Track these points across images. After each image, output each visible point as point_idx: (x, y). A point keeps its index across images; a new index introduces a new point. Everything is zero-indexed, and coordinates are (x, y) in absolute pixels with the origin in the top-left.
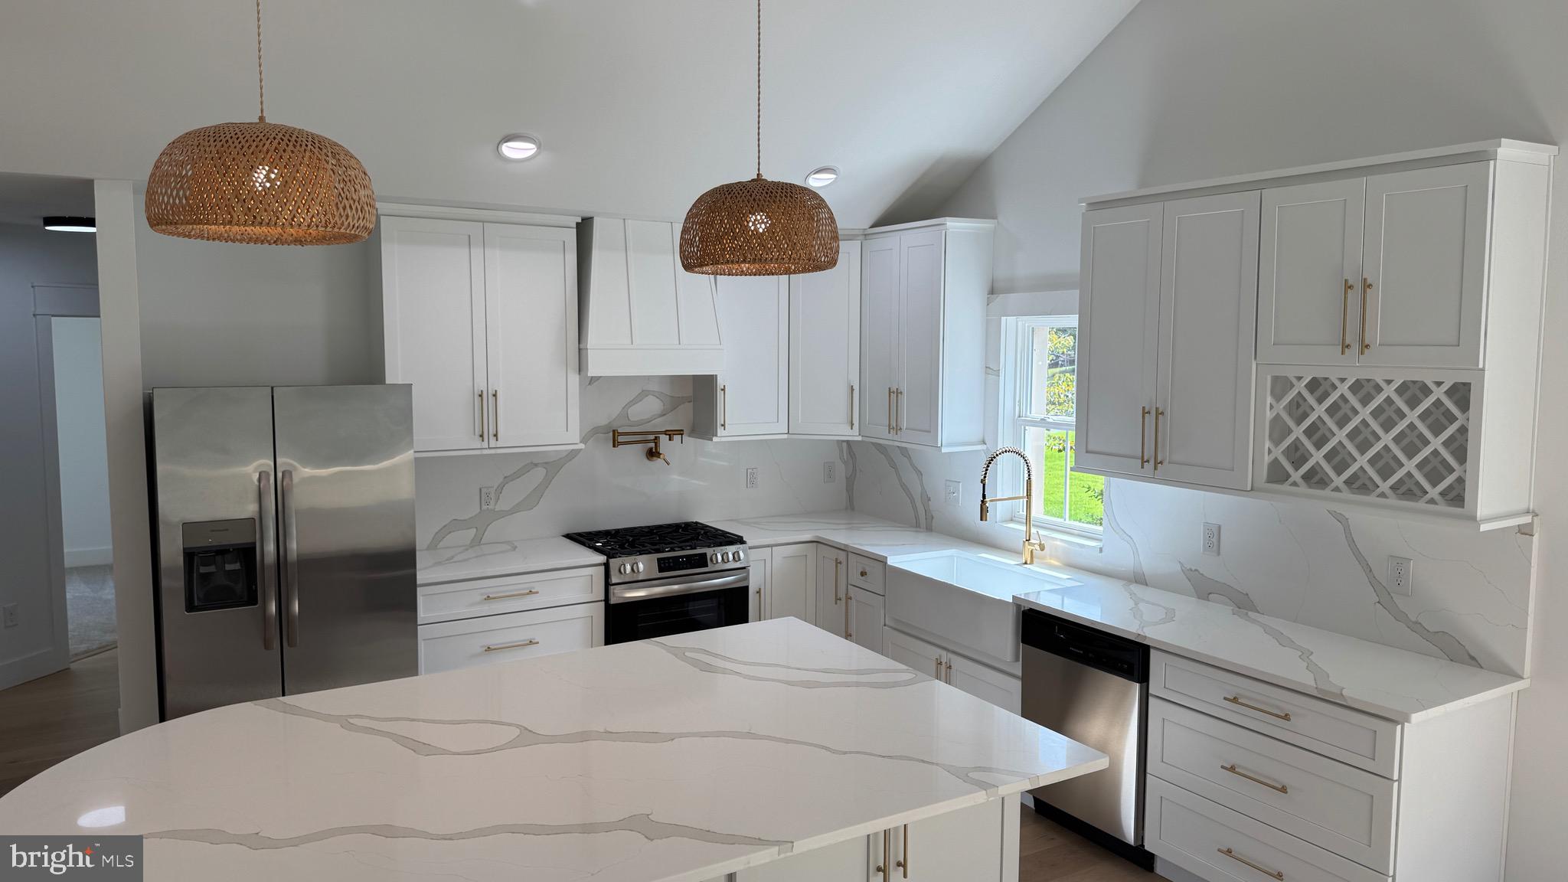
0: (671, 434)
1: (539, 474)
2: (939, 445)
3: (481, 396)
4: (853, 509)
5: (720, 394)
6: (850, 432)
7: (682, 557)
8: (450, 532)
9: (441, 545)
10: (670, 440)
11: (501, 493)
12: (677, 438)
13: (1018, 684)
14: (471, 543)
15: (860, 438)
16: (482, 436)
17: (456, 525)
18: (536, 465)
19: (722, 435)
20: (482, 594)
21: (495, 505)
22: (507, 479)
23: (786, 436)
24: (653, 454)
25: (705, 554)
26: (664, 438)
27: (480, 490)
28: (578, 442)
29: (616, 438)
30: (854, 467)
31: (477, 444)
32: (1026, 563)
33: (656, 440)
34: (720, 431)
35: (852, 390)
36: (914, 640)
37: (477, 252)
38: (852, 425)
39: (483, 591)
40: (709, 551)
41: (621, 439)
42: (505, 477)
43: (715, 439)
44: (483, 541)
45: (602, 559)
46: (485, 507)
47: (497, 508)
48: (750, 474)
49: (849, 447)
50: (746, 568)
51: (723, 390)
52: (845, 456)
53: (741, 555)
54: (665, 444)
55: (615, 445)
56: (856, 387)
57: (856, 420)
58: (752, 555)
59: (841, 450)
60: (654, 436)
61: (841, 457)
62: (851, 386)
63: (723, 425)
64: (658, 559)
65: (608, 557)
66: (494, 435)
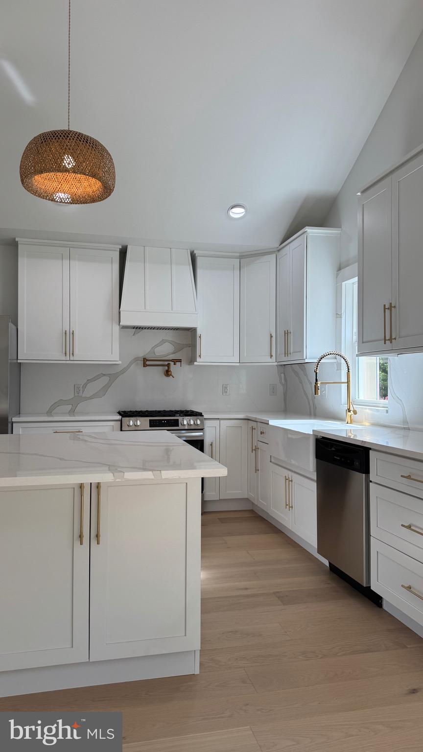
0: (175, 361)
1: (106, 380)
2: (305, 358)
3: (66, 333)
4: (286, 411)
5: (198, 338)
6: (271, 360)
7: (164, 420)
8: (58, 406)
9: (54, 412)
10: (174, 364)
12: (178, 364)
13: (315, 485)
15: (276, 364)
16: (66, 354)
18: (104, 375)
19: (199, 362)
20: (53, 430)
21: (82, 394)
22: (89, 381)
23: (238, 364)
24: (168, 373)
25: (178, 420)
26: (172, 363)
27: (75, 386)
28: (118, 360)
29: (145, 362)
30: (287, 387)
31: (64, 357)
32: (347, 423)
33: (168, 365)
34: (198, 359)
36: (280, 468)
37: (66, 262)
38: (271, 356)
39: (55, 428)
40: (180, 419)
41: (148, 363)
43: (195, 363)
44: (75, 412)
45: (119, 417)
46: (76, 395)
47: (83, 396)
48: (225, 389)
49: (285, 375)
50: (202, 429)
51: (200, 337)
52: (283, 382)
53: (199, 422)
54: (173, 368)
55: (145, 365)
56: (274, 335)
57: (274, 354)
58: (207, 424)
59: (280, 377)
60: (166, 363)
61: (281, 382)
62: (271, 334)
63: (200, 356)
64: (150, 420)
65: (122, 417)
66: (73, 354)
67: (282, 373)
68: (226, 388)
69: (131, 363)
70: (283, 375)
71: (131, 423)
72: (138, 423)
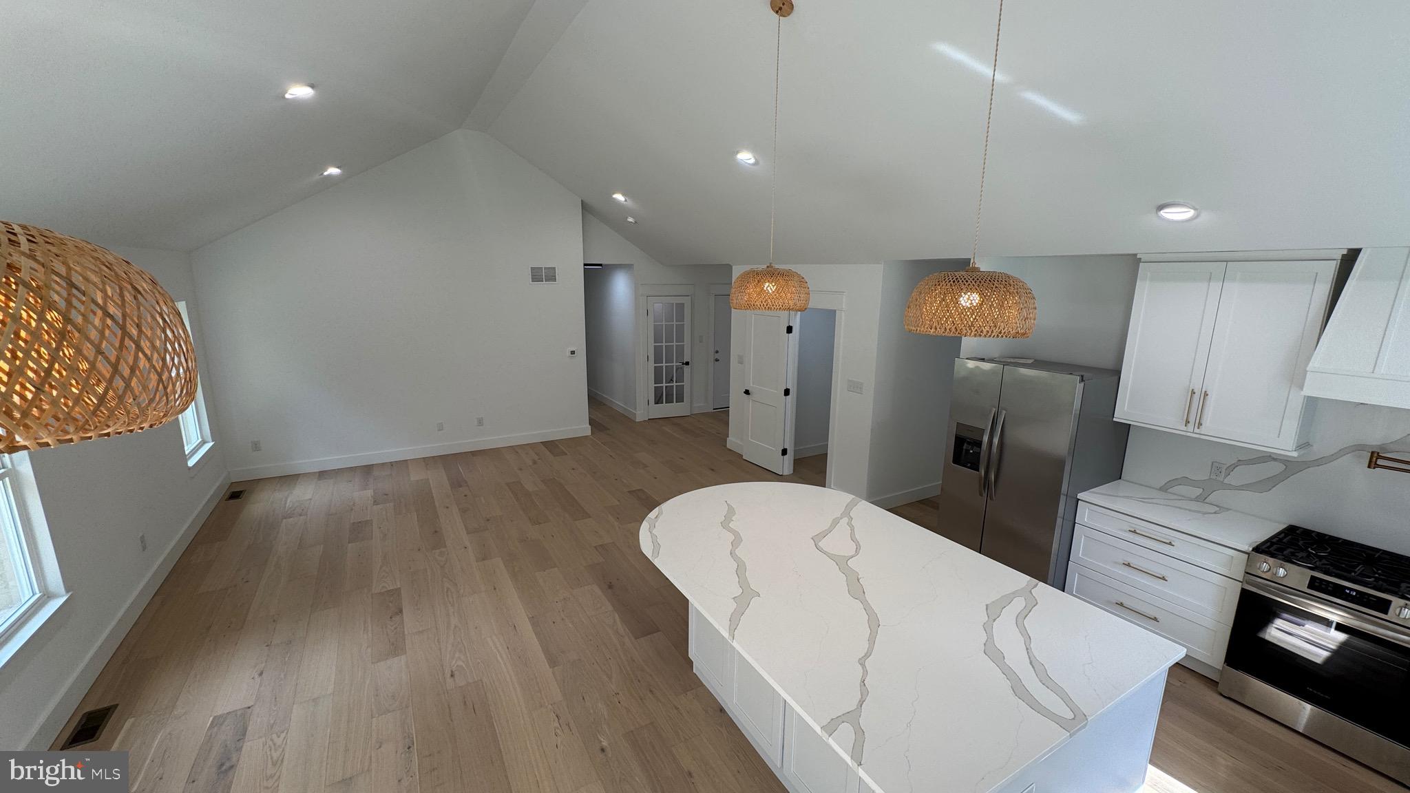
1: (1277, 466)
3: (1194, 393)
7: (1352, 589)
8: (1180, 485)
9: (1170, 490)
11: (1232, 471)
14: (1196, 498)
17: (1185, 481)
18: (1274, 459)
21: (1224, 478)
22: (1241, 463)
25: (1389, 601)
27: (1212, 464)
28: (1291, 449)
29: (1375, 460)
31: (1184, 428)
37: (1216, 285)
40: (1397, 602)
42: (1239, 460)
44: (1207, 500)
46: (1214, 477)
47: (1226, 481)
55: (1372, 465)
64: (1312, 576)
65: (1253, 550)
66: (1200, 424)
69: (1342, 452)
71: (1265, 566)
72: (1282, 572)
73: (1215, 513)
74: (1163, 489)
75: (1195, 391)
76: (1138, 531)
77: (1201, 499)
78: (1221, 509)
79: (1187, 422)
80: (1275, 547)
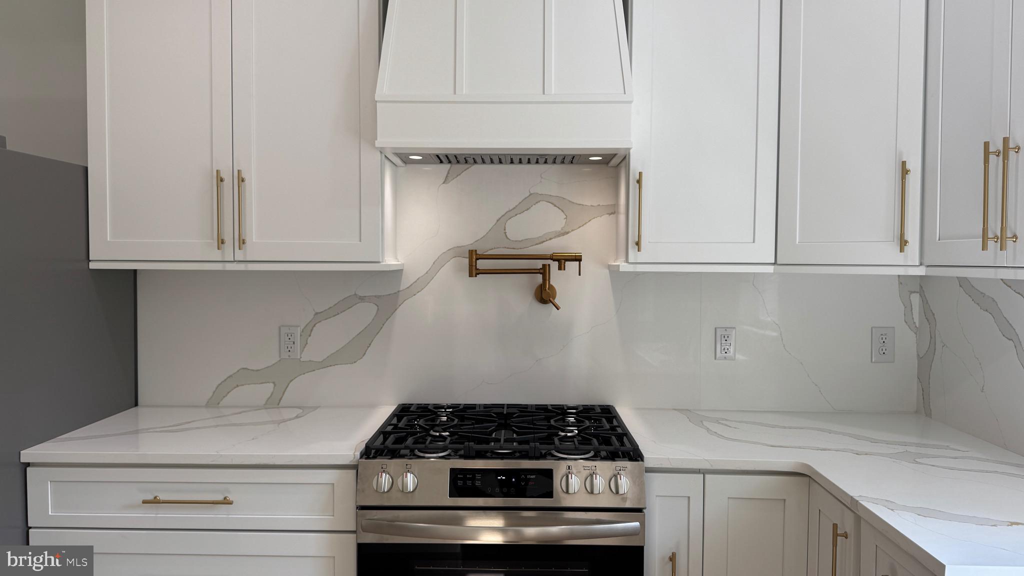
0: (564, 259)
1: (366, 312)
3: (219, 179)
4: (929, 414)
6: (899, 259)
8: (238, 386)
9: (226, 401)
10: (560, 269)
11: (310, 336)
12: (572, 266)
14: (266, 401)
15: (921, 271)
16: (223, 241)
18: (362, 299)
21: (302, 351)
22: (319, 317)
23: (770, 269)
24: (542, 295)
26: (554, 265)
27: (279, 330)
29: (476, 262)
30: (932, 337)
31: (216, 255)
33: (544, 271)
34: (633, 253)
35: (904, 171)
38: (903, 243)
41: (482, 264)
42: (317, 314)
43: (622, 267)
44: (282, 403)
46: (286, 354)
47: (304, 358)
48: (722, 336)
49: (924, 301)
50: (639, 510)
51: (639, 182)
52: (917, 320)
53: (625, 483)
54: (557, 278)
55: (474, 272)
56: (915, 166)
57: (913, 234)
58: (658, 484)
59: (909, 307)
60: (539, 264)
61: (908, 319)
62: (904, 163)
63: (638, 244)
64: (453, 471)
65: (361, 457)
66: (242, 242)
67: (912, 292)
68: (726, 338)
69: (438, 265)
70: (916, 299)
71: (385, 480)
72: (410, 481)
73: (297, 417)
74: (214, 403)
75: (223, 175)
76: (162, 497)
77: (274, 402)
78: (304, 409)
79: (221, 242)
80: (392, 438)
